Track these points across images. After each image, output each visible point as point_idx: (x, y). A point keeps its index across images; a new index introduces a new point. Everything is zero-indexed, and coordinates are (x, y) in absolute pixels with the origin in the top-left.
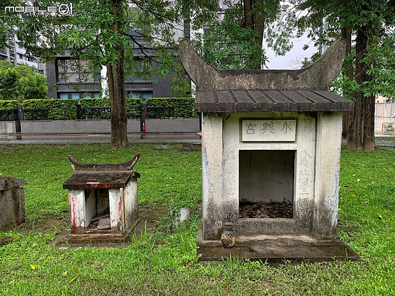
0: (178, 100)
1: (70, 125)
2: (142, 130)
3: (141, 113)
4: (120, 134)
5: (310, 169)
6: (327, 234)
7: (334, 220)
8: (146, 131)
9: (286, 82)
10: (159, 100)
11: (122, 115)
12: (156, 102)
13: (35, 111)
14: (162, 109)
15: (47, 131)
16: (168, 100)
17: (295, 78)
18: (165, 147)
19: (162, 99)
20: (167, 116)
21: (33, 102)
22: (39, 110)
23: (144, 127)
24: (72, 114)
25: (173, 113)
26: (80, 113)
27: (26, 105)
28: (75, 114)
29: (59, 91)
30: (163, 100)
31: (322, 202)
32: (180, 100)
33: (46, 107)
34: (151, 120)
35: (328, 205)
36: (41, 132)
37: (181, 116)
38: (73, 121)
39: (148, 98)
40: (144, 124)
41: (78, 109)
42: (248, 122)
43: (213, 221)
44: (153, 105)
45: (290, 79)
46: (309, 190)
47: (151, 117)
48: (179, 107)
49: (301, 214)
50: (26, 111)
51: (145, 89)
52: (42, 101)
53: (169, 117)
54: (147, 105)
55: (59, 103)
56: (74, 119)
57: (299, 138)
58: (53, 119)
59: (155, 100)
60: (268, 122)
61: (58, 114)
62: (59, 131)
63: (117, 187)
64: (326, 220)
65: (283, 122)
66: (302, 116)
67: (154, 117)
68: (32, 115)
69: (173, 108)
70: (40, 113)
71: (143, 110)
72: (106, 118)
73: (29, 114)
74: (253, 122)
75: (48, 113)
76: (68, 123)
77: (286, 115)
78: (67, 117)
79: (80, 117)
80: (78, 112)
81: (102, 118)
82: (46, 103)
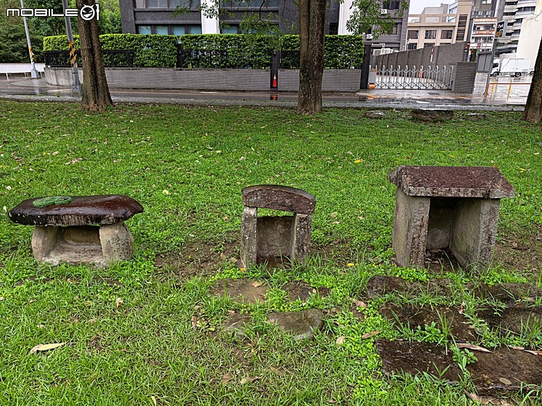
0: (330, 38)
1: (167, 76)
2: (272, 87)
3: (272, 59)
8: (279, 89)
12: (295, 41)
13: (115, 52)
15: (135, 85)
21: (112, 39)
22: (121, 51)
23: (274, 82)
24: (170, 58)
26: (183, 57)
28: (174, 59)
29: (138, 22)
32: (334, 40)
33: (131, 47)
34: (286, 71)
36: (125, 85)
38: (171, 69)
40: (275, 78)
41: (178, 51)
44: (290, 45)
47: (287, 66)
52: (125, 37)
55: (150, 41)
56: (173, 66)
58: (142, 65)
59: (294, 38)
61: (149, 58)
62: (152, 85)
68: (111, 59)
71: (275, 55)
72: (218, 67)
73: (106, 57)
75: (134, 56)
76: (166, 73)
78: (162, 64)
79: (181, 64)
80: (179, 55)
81: (213, 66)
82: (131, 40)
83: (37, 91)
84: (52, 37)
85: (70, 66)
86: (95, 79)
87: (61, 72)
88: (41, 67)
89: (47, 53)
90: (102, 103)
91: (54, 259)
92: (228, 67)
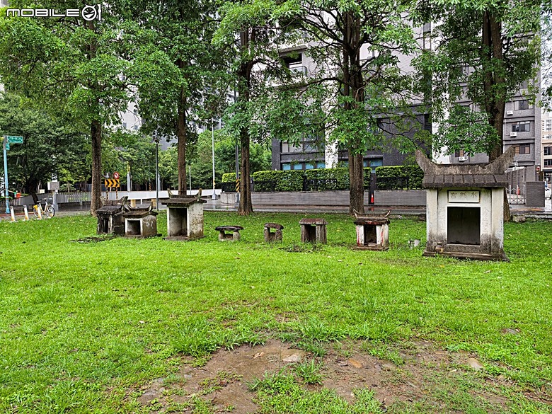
0: (414, 168)
1: (296, 197)
2: (370, 203)
3: (369, 184)
4: (358, 204)
5: (489, 217)
6: (498, 252)
7: (501, 245)
8: (375, 204)
9: (478, 170)
10: (392, 168)
11: (360, 187)
12: (387, 171)
13: (263, 183)
14: (395, 179)
16: (401, 168)
17: (484, 168)
18: (399, 217)
19: (394, 167)
20: (400, 187)
21: (263, 174)
22: (268, 181)
23: (372, 199)
24: (298, 185)
25: (408, 183)
26: (307, 184)
27: (257, 177)
28: (301, 185)
29: (282, 161)
30: (396, 168)
31: (494, 235)
32: (417, 169)
33: (274, 179)
34: (380, 191)
35: (497, 237)
37: (417, 187)
38: (298, 192)
39: (379, 166)
40: (372, 196)
41: (304, 180)
42: (452, 192)
43: (432, 242)
44: (383, 174)
45: (480, 168)
46: (489, 229)
47: (381, 188)
48: (416, 176)
49: (484, 242)
50: (256, 183)
51: (374, 156)
52: (271, 172)
53: (402, 188)
54: (377, 175)
56: (300, 190)
57: (481, 200)
58: (280, 190)
59: (386, 168)
60: (463, 192)
61: (285, 185)
63: (381, 225)
64: (496, 245)
65: (472, 192)
66: (483, 189)
67: (385, 188)
68: (261, 187)
69: (407, 178)
70: (268, 185)
71: (372, 181)
72: (331, 190)
73: (258, 185)
74: (455, 192)
75: (276, 184)
76: (295, 194)
77: (473, 189)
78: (293, 189)
79: (305, 189)
80: (304, 183)
81: (328, 189)
82: (274, 175)
83: (214, 207)
84: (228, 174)
85: (235, 191)
86: (245, 199)
87: (231, 195)
88: (219, 192)
89: (224, 183)
90: (247, 211)
91: (223, 240)
92: (338, 190)
